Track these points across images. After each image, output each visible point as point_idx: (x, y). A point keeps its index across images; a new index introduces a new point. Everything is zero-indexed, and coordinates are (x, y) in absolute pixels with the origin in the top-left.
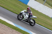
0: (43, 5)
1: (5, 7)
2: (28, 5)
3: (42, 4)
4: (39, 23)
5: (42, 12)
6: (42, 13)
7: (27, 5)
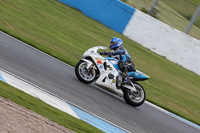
0: (185, 36)
1: (38, 42)
2: (125, 33)
3: (182, 30)
4: (168, 107)
5: (180, 64)
6: (181, 66)
7: (121, 34)
